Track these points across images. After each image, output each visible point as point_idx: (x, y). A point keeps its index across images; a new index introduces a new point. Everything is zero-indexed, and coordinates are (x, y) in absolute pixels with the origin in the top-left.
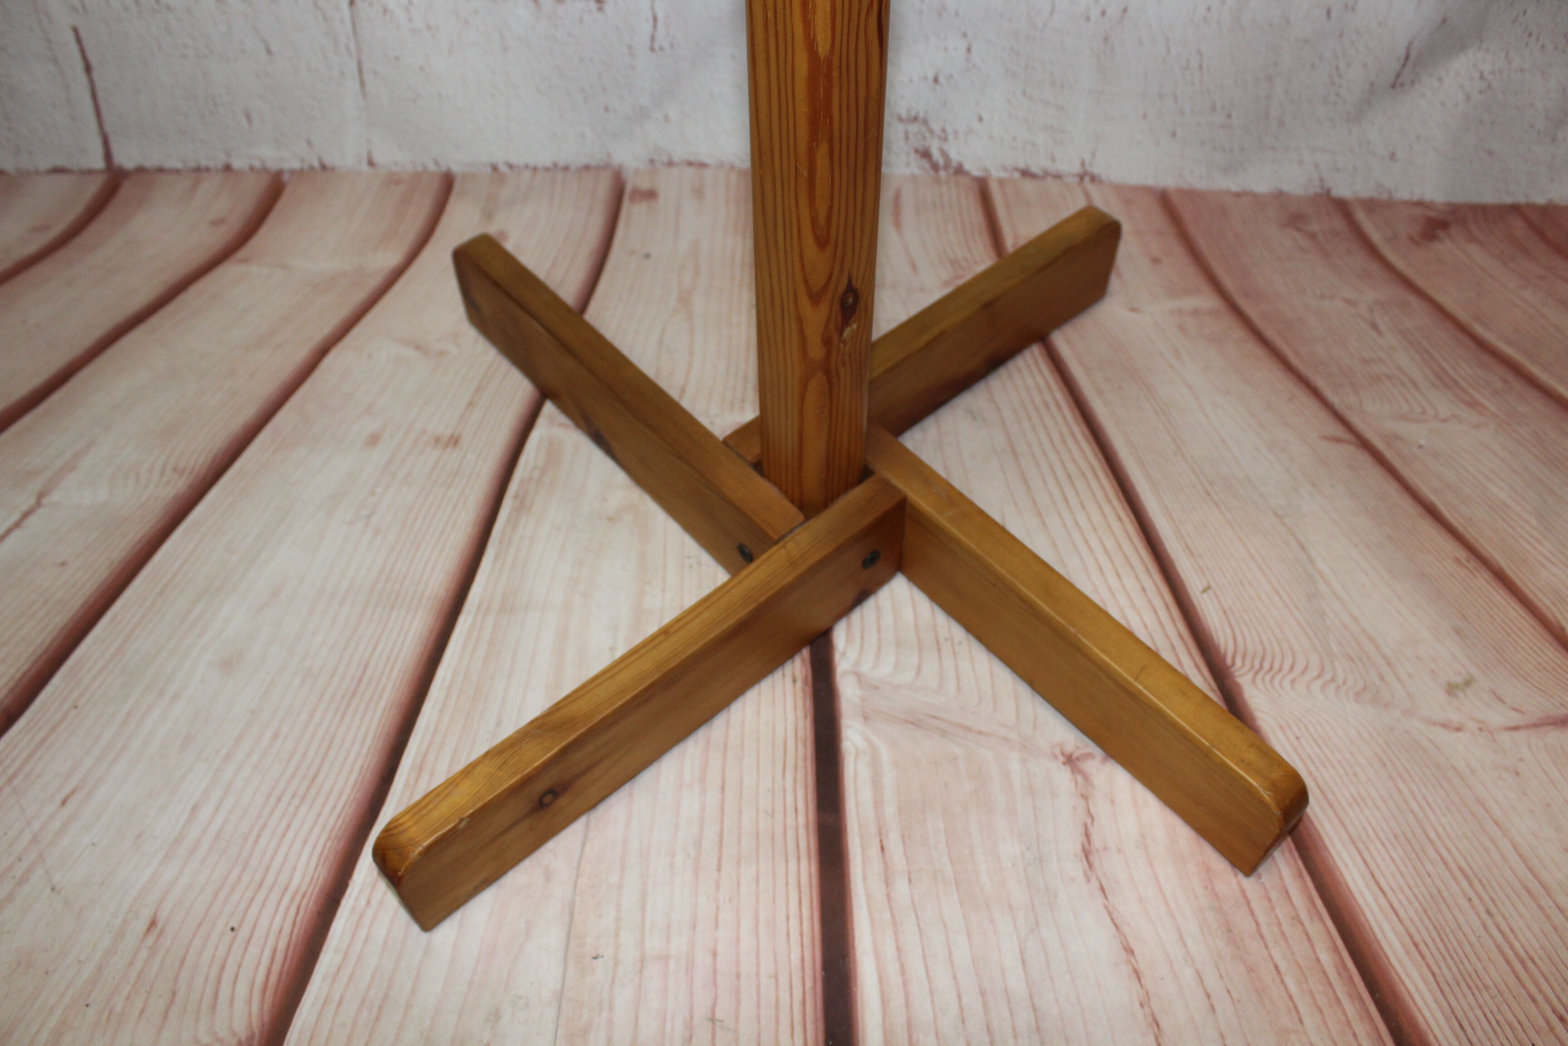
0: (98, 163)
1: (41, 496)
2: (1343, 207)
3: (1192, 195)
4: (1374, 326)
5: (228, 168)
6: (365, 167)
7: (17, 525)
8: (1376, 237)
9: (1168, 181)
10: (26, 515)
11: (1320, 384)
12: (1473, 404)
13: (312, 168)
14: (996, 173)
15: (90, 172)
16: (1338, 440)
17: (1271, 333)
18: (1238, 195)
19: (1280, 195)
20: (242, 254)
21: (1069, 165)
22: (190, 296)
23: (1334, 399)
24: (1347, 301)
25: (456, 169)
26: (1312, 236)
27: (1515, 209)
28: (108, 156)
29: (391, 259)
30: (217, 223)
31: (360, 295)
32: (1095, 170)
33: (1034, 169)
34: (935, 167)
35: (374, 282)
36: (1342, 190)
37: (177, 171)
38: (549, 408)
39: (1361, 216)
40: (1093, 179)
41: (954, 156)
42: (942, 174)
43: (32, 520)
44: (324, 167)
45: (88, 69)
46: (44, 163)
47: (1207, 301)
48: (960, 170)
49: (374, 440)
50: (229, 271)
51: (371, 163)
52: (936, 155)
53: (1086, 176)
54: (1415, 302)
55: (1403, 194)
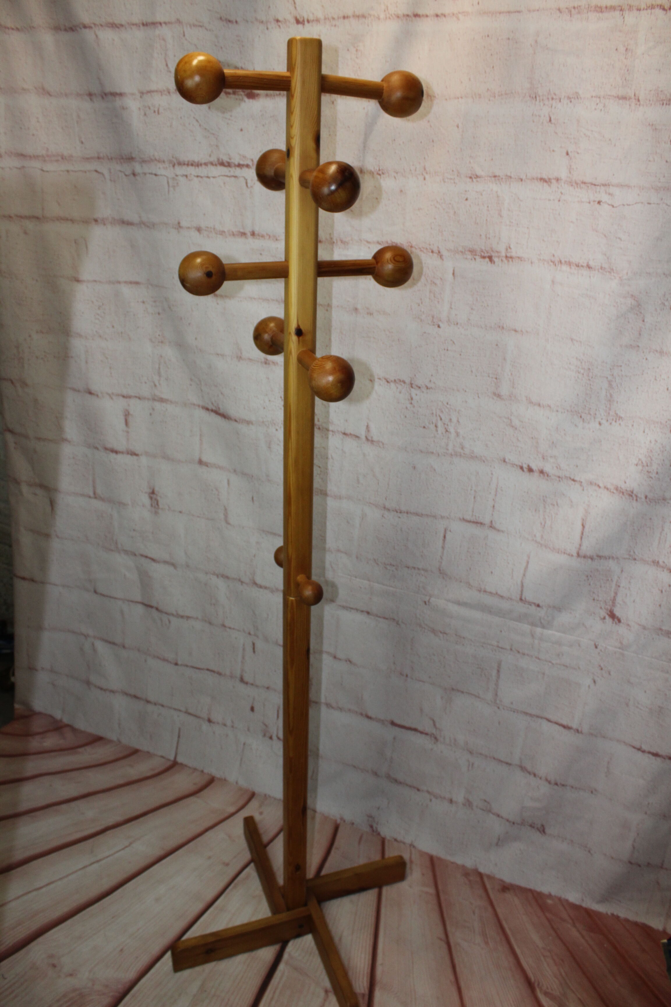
0: (172, 758)
1: (131, 844)
2: (481, 875)
3: (439, 859)
4: (474, 913)
5: (202, 771)
6: (235, 784)
7: (123, 849)
8: (488, 886)
9: (434, 853)
10: (126, 847)
11: (448, 923)
12: (487, 943)
13: (222, 779)
14: (388, 837)
15: (169, 760)
16: (441, 939)
17: (444, 905)
18: (452, 863)
19: (463, 866)
20: (197, 795)
21: (408, 840)
22: (181, 803)
23: (449, 928)
24: (471, 904)
25: (256, 792)
26: (470, 881)
27: (530, 891)
28: (175, 758)
29: (232, 809)
30: (195, 784)
31: (222, 817)
32: (415, 844)
33: (399, 839)
34: (373, 831)
35: (226, 815)
36: (481, 870)
37: (190, 768)
38: (252, 865)
39: (485, 879)
40: (414, 847)
41: (379, 830)
42: (375, 834)
43: (127, 849)
44: (225, 780)
45: (179, 737)
46: (160, 753)
47: (432, 890)
48: (379, 834)
49: (210, 858)
50: (192, 799)
51: (237, 783)
52: (374, 828)
53: (412, 845)
54: (490, 909)
55: (498, 876)
